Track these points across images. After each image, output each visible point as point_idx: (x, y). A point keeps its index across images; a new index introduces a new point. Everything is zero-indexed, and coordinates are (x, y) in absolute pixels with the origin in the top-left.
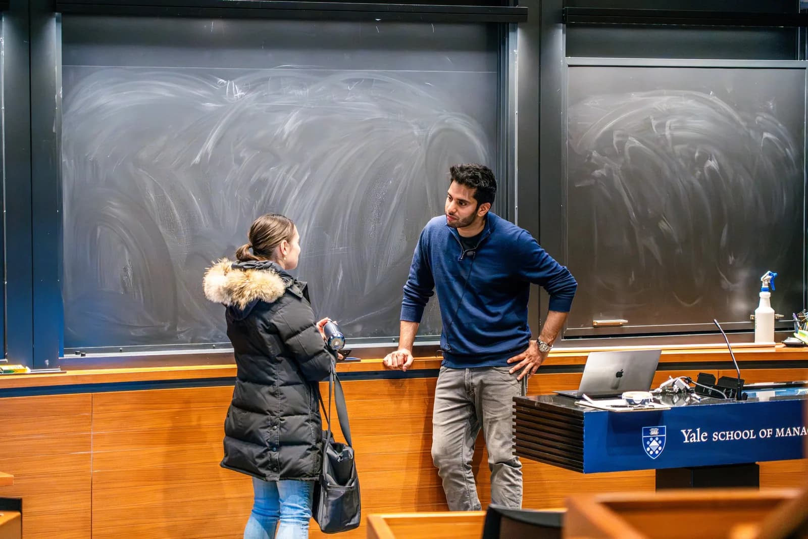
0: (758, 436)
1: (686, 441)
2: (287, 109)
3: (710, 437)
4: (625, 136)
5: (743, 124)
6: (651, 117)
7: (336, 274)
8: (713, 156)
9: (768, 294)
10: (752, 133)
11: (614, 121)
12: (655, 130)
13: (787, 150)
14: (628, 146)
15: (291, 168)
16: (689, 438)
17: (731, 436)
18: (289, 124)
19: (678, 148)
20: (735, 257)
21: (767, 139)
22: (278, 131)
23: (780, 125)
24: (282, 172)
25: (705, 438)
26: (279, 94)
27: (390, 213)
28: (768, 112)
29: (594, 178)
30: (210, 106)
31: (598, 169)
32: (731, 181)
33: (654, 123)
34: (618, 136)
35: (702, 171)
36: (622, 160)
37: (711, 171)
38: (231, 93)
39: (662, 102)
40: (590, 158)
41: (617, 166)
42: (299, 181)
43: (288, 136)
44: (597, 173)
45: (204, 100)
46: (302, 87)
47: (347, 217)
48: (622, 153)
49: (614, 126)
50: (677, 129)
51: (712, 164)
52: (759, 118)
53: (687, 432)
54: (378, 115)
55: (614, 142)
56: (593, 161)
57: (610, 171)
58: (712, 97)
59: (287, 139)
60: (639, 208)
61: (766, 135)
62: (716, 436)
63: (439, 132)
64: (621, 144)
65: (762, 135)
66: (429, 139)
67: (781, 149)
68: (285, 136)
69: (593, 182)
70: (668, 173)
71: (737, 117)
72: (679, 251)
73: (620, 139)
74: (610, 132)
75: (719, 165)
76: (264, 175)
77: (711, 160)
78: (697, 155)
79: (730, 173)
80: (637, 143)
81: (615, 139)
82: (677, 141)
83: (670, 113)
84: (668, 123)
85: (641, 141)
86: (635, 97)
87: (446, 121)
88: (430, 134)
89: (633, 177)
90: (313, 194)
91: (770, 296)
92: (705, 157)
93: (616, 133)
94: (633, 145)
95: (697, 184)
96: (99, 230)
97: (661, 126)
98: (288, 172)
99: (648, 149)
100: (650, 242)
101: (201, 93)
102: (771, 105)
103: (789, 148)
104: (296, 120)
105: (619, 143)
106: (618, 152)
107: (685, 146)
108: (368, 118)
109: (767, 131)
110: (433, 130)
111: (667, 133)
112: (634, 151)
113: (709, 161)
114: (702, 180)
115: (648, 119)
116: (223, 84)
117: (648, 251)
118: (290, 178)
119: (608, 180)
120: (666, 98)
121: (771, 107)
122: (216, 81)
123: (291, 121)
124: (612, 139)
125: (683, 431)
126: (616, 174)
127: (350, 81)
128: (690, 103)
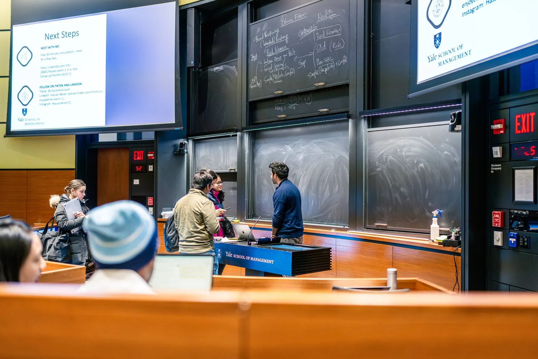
0: (246, 258)
1: (227, 256)
2: (300, 153)
3: (233, 256)
4: (388, 156)
5: (435, 148)
6: (398, 148)
7: (311, 202)
8: (422, 162)
9: (436, 219)
10: (439, 152)
11: (384, 150)
12: (399, 153)
13: (455, 159)
14: (389, 159)
15: (301, 170)
16: (228, 255)
17: (238, 257)
18: (301, 157)
19: (408, 159)
20: (432, 203)
21: (446, 154)
22: (298, 159)
23: (452, 148)
24: (299, 171)
25: (232, 256)
26: (299, 148)
27: (326, 183)
28: (446, 142)
29: (377, 171)
30: (284, 153)
31: (378, 168)
32: (430, 172)
33: (398, 150)
34: (385, 156)
35: (418, 168)
36: (386, 165)
37: (421, 168)
38: (288, 149)
39: (401, 142)
40: (375, 164)
41: (385, 167)
42: (303, 174)
43: (301, 160)
44: (378, 169)
45: (282, 151)
46: (304, 146)
47: (314, 185)
48: (387, 162)
49: (384, 152)
50: (407, 152)
51: (422, 165)
52: (442, 146)
53: (227, 253)
54: (322, 153)
55: (384, 158)
56: (376, 165)
57: (382, 169)
58: (421, 138)
59: (300, 162)
60: (393, 183)
61: (445, 152)
62: (235, 256)
63: (338, 158)
64: (386, 159)
65: (443, 152)
66: (336, 159)
67: (453, 159)
68: (300, 160)
69: (376, 173)
70: (404, 169)
71: (432, 146)
72: (408, 199)
73: (386, 157)
74: (382, 154)
75: (425, 166)
76: (295, 172)
77: (421, 163)
78: (415, 162)
79: (429, 169)
80: (392, 158)
81: (384, 157)
82: (407, 157)
83: (404, 146)
84: (404, 150)
85: (393, 157)
86: (391, 141)
87: (341, 154)
88: (336, 158)
89: (391, 171)
90: (306, 178)
91: (437, 220)
92: (419, 162)
93: (384, 155)
94: (391, 159)
95: (416, 173)
96: (262, 187)
97: (401, 151)
98: (300, 171)
99: (395, 160)
100: (397, 195)
101: (282, 149)
102: (447, 140)
103: (456, 158)
104: (303, 156)
105: (385, 158)
106: (385, 161)
107: (410, 158)
108: (319, 154)
109: (446, 151)
110: (337, 157)
111: (404, 154)
112: (391, 161)
113: (420, 164)
114: (418, 172)
115: (396, 149)
116: (286, 147)
117: (396, 199)
118: (301, 173)
119: (381, 172)
120: (403, 141)
121: (448, 141)
122: (285, 146)
123: (301, 156)
124: (383, 157)
125: (226, 252)
126: (384, 169)
127: (315, 143)
128: (412, 142)
